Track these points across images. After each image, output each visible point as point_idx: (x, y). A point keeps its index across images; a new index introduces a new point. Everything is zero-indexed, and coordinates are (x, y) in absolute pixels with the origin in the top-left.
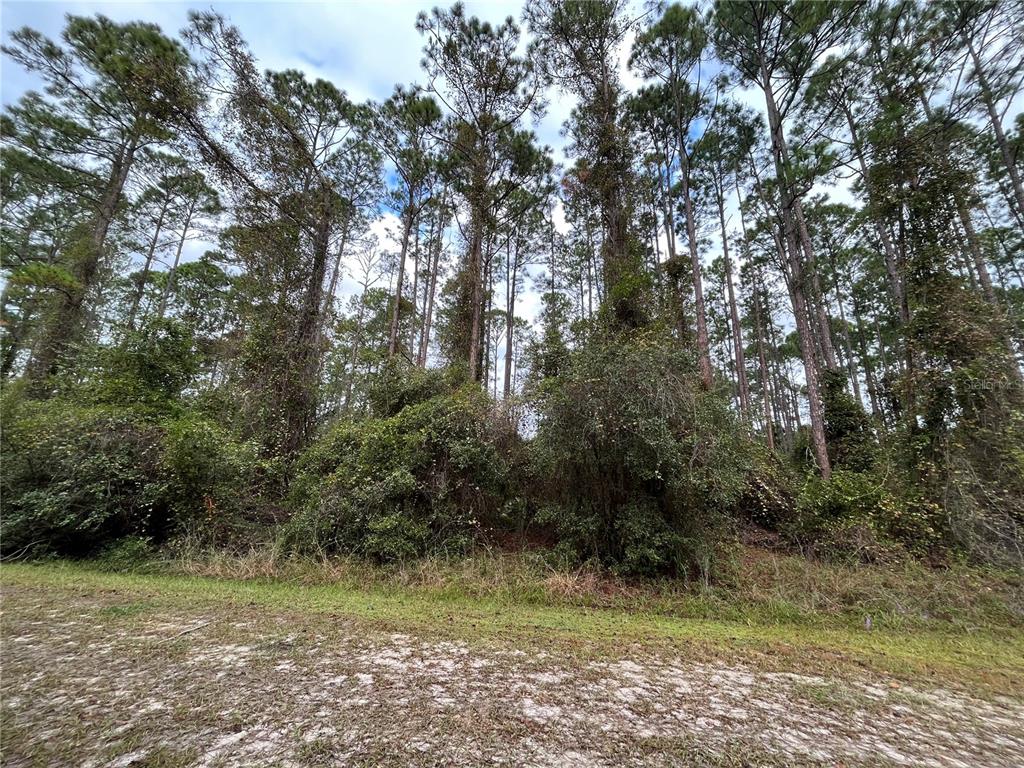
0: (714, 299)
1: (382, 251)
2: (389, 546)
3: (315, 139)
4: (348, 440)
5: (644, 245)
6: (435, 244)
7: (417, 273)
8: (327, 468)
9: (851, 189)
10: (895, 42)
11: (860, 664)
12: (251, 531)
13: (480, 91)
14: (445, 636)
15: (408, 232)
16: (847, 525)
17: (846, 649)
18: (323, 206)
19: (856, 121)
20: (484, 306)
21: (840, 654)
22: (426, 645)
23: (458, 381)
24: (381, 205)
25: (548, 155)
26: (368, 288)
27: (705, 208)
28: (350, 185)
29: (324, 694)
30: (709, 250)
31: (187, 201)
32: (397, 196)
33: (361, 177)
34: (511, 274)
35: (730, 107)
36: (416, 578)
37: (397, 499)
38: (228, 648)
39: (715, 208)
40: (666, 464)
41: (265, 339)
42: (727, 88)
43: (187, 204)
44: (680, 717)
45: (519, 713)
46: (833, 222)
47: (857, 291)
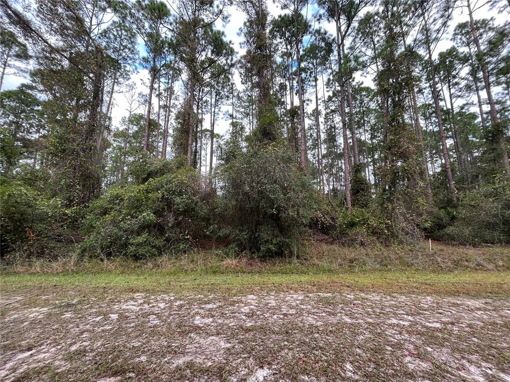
0: (312, 129)
1: (139, 92)
2: (141, 251)
3: (91, 18)
4: (117, 197)
5: (280, 100)
6: (170, 90)
7: (160, 107)
8: (105, 212)
9: (372, 80)
10: (395, 9)
11: (347, 286)
12: (60, 248)
13: (192, 3)
14: (165, 292)
15: (153, 82)
16: (356, 231)
17: (345, 281)
18: (97, 61)
19: (377, 46)
20: (197, 127)
21: (342, 283)
22: (153, 297)
23: (180, 165)
24: (137, 65)
25: (231, 46)
26: (132, 113)
27: (309, 83)
28: (116, 50)
29: (88, 326)
30: (310, 104)
31: (4, 49)
32: (145, 60)
33: (123, 46)
34: (213, 110)
35: (322, 31)
36: (157, 266)
37: (145, 227)
38: (34, 309)
39: (314, 83)
40: (279, 206)
41: (62, 139)
42: (321, 21)
43: (5, 51)
44: (266, 316)
45: (192, 323)
46: (364, 95)
47: (373, 129)
